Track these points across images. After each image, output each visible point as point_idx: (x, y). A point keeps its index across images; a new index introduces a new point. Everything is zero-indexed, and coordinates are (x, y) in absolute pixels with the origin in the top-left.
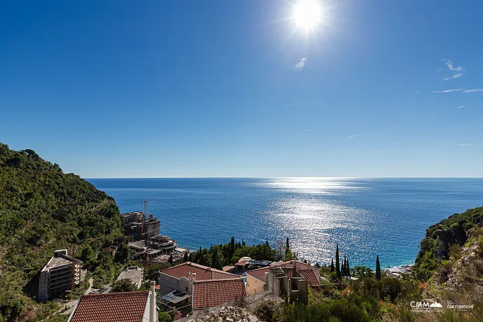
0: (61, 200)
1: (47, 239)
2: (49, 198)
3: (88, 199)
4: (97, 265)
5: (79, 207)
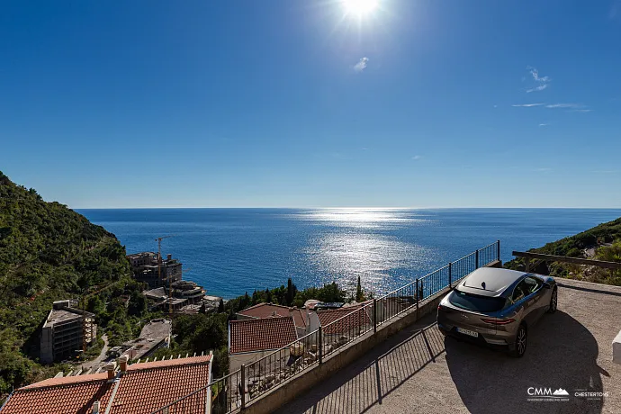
0: (48, 237)
1: (38, 288)
2: (31, 234)
3: (83, 236)
4: (110, 319)
5: (74, 246)
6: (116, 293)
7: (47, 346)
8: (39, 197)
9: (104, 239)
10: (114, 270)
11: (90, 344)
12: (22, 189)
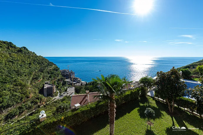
0: (40, 65)
1: (40, 78)
2: (36, 64)
3: (49, 65)
4: (58, 86)
5: (47, 68)
6: (59, 80)
7: (45, 93)
8: (36, 54)
9: (54, 66)
10: (58, 74)
11: (55, 93)
12: (31, 52)
